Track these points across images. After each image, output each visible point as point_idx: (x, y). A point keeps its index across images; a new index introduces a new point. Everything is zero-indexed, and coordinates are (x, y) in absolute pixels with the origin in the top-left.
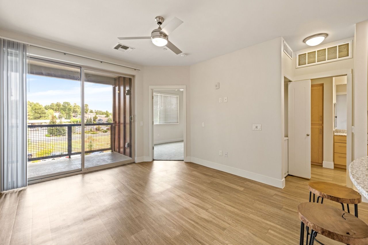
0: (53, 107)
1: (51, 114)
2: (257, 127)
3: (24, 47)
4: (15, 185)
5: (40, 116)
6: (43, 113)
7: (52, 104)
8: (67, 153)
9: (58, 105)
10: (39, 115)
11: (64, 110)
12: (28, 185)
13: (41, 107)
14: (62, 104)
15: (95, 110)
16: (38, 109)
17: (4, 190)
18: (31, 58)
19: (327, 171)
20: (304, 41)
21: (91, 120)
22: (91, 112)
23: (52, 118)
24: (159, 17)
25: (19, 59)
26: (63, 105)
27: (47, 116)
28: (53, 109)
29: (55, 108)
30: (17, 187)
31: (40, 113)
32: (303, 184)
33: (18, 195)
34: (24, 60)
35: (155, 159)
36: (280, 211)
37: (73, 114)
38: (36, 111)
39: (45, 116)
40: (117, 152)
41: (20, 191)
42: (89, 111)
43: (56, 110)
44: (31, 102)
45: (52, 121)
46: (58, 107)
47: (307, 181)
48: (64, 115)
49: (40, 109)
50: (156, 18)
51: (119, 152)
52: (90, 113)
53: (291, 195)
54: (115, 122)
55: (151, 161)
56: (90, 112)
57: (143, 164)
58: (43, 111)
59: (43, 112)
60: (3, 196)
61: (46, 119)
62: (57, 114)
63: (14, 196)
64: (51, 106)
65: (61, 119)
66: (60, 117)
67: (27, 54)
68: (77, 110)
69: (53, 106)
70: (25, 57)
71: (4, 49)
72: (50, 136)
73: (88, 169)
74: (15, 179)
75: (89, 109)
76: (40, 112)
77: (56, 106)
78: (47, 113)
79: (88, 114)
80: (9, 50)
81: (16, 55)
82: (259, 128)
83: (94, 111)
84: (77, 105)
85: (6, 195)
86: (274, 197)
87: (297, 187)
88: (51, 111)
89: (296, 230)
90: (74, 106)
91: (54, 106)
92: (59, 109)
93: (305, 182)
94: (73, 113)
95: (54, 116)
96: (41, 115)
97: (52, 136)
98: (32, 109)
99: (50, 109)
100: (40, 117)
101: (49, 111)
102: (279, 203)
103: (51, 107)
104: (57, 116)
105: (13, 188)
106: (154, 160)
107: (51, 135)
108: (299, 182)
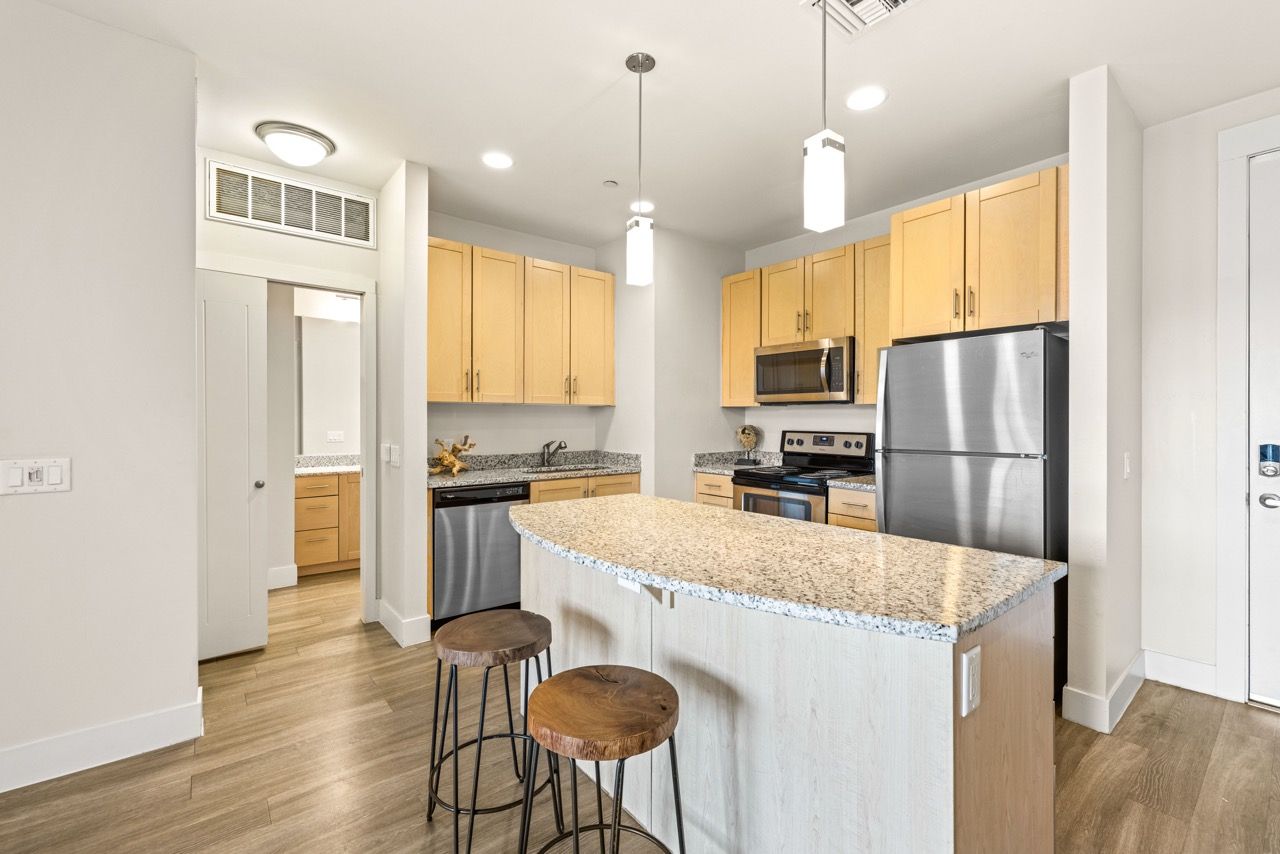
2: (34, 475)
19: (285, 596)
20: (260, 128)
32: (258, 676)
36: (272, 827)
47: (260, 659)
53: (257, 738)
82: (52, 476)
86: (199, 791)
87: (246, 695)
89: (375, 846)
93: (258, 665)
102: (243, 802)
108: (240, 676)
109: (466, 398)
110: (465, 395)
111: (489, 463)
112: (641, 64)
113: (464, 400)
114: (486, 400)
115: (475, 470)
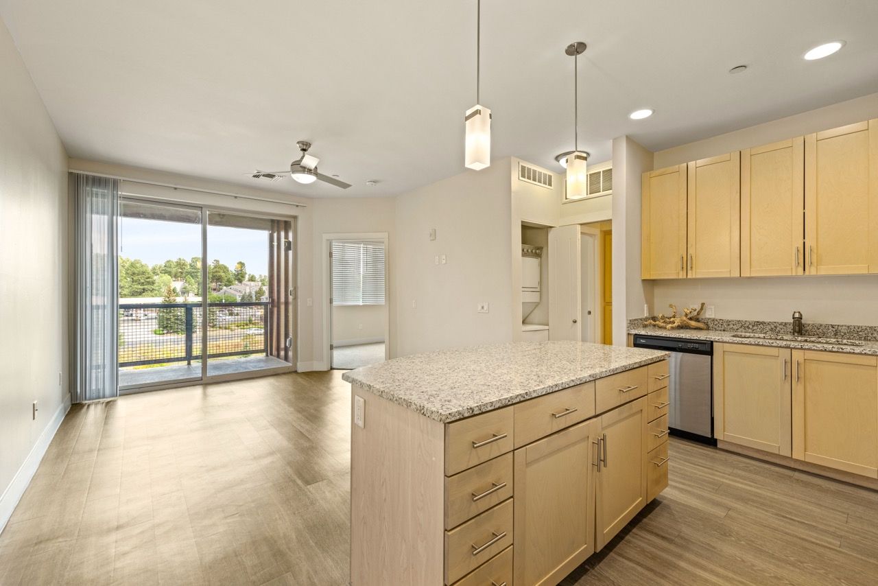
0: (169, 270)
1: (165, 285)
2: (483, 307)
3: (115, 183)
4: (101, 394)
5: (144, 289)
6: (149, 283)
7: (168, 262)
8: (183, 355)
9: (180, 264)
10: (140, 287)
11: (192, 276)
12: (120, 395)
13: (144, 269)
14: (189, 261)
15: (260, 275)
16: (138, 275)
17: (86, 399)
18: (125, 198)
20: (557, 158)
21: (251, 297)
22: (252, 279)
23: (168, 293)
24: (302, 143)
25: (108, 201)
26: (190, 265)
27: (157, 288)
28: (169, 273)
29: (174, 270)
30: (104, 397)
31: (143, 283)
33: (106, 406)
34: (115, 201)
35: (334, 366)
37: (213, 285)
38: (134, 279)
39: (153, 289)
40: (274, 356)
41: (108, 403)
42: (247, 277)
43: (176, 276)
44: (124, 259)
45: (168, 299)
46: (182, 269)
48: (194, 287)
49: (143, 273)
50: (298, 143)
51: (278, 356)
52: (248, 283)
54: (273, 301)
55: (326, 370)
56: (249, 280)
57: (310, 375)
58: (149, 278)
59: (148, 280)
60: (86, 407)
61: (156, 295)
62: (178, 285)
63: (99, 407)
64: (165, 266)
65: (186, 295)
66: (185, 292)
67: (119, 193)
68: (220, 276)
69: (170, 267)
70: (116, 198)
71: (88, 189)
72: (164, 334)
73: (212, 377)
74: (101, 387)
75: (246, 273)
76: (142, 281)
77: (177, 265)
78: (157, 281)
79: (245, 284)
80: (94, 190)
81: (103, 196)
82: (485, 308)
83: (257, 277)
84: (221, 263)
85: (89, 406)
88: (166, 277)
90: (215, 267)
91: (173, 266)
92: (182, 273)
94: (211, 282)
95: (172, 288)
96: (146, 287)
97: (167, 333)
98: (127, 273)
99: (165, 273)
100: (144, 292)
101: (161, 277)
103: (166, 270)
104: (178, 290)
105: (99, 398)
106: (332, 369)
107: (165, 332)
109: (682, 275)
110: (681, 273)
111: (732, 326)
112: (576, 49)
113: (681, 277)
114: (699, 276)
115: (716, 330)
